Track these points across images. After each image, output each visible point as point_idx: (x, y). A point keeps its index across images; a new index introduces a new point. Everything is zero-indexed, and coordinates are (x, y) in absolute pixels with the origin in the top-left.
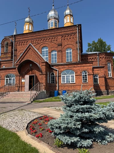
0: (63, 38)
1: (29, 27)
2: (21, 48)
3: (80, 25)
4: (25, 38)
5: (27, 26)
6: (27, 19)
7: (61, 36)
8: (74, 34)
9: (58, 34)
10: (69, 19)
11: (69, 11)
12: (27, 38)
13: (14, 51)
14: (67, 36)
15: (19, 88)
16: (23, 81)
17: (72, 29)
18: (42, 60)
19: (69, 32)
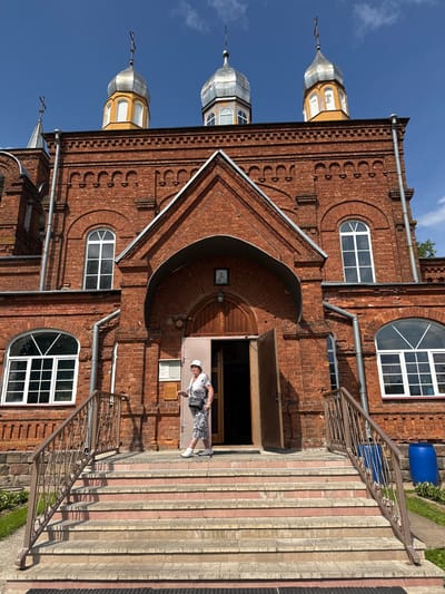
0: (321, 169)
1: (132, 113)
2: (92, 199)
3: (404, 121)
4: (122, 156)
5: (124, 107)
6: (126, 79)
7: (314, 159)
8: (375, 156)
9: (296, 150)
10: (332, 99)
11: (331, 66)
12: (130, 156)
13: (55, 211)
14: (341, 163)
15: (138, 424)
17: (367, 135)
18: (300, 249)
19: (352, 148)
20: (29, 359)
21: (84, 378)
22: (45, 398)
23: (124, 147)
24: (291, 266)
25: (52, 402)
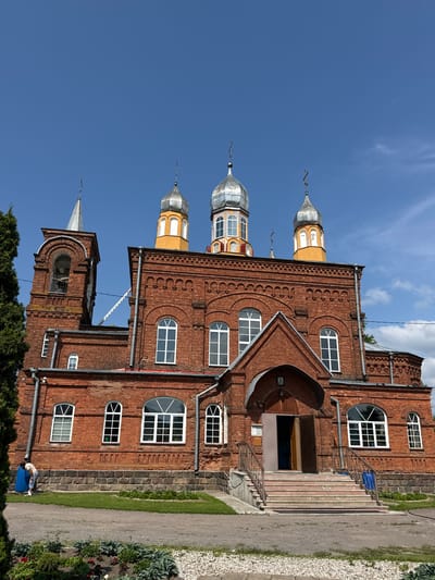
0: (310, 293)
3: (361, 268)
5: (175, 225)
6: (176, 200)
7: (306, 286)
8: (343, 288)
9: (296, 278)
10: (315, 237)
14: (322, 290)
16: (255, 432)
19: (329, 281)
20: (156, 415)
21: (190, 428)
22: (167, 439)
23: (185, 263)
24: (315, 379)
25: (171, 442)
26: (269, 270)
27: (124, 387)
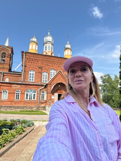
5: (34, 46)
6: (35, 40)
16: (53, 97)
20: (29, 93)
21: (37, 96)
22: (31, 99)
23: (37, 56)
25: (32, 99)
26: (58, 60)
27: (21, 87)
